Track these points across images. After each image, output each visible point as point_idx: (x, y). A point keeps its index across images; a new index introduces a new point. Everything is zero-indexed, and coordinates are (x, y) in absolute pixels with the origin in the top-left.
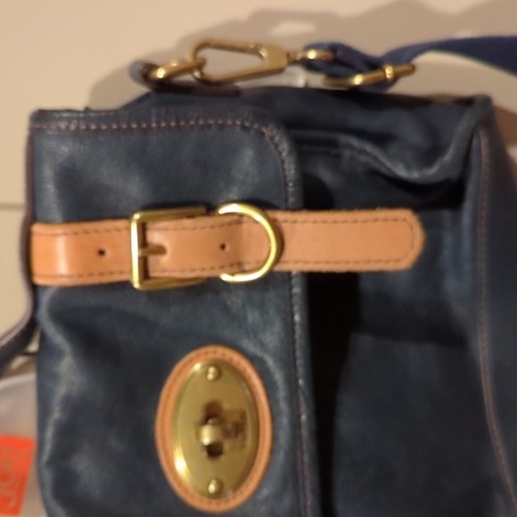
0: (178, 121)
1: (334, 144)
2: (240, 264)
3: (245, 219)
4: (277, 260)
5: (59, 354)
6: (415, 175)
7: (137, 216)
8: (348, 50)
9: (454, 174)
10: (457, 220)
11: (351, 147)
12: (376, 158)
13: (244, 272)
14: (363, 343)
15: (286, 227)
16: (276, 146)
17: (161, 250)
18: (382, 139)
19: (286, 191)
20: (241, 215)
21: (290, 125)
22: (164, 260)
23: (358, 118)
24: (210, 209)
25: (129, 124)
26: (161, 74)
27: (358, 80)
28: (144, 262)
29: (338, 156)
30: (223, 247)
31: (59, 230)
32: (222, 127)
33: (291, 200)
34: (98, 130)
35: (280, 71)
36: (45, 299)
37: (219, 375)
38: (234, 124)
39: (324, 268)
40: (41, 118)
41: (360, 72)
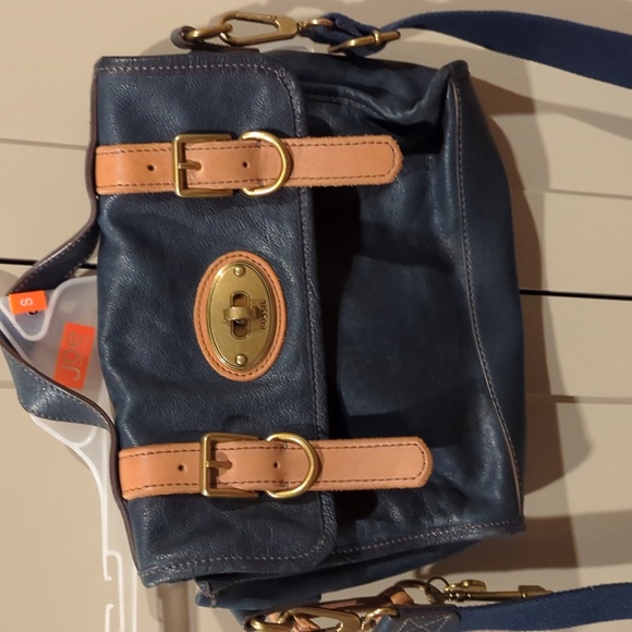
0: (209, 65)
1: (336, 94)
2: (259, 180)
3: (262, 143)
4: (287, 178)
5: (117, 250)
6: (398, 116)
7: (177, 138)
8: (344, 19)
9: (432, 118)
10: (439, 160)
11: (349, 97)
12: (368, 105)
13: (262, 187)
14: (364, 264)
15: (294, 150)
16: (286, 85)
17: (197, 166)
18: (376, 92)
19: (295, 122)
20: (259, 140)
21: (301, 78)
22: (200, 174)
23: (355, 75)
24: (235, 137)
25: (172, 67)
26: (196, 34)
27: (353, 43)
28: (183, 174)
29: (339, 104)
30: (245, 165)
31: (118, 149)
32: (243, 69)
33: (299, 130)
34: (148, 71)
35: (291, 37)
36: (106, 206)
37: (243, 273)
38: (253, 67)
39: (325, 183)
40: (105, 63)
41: (355, 37)
